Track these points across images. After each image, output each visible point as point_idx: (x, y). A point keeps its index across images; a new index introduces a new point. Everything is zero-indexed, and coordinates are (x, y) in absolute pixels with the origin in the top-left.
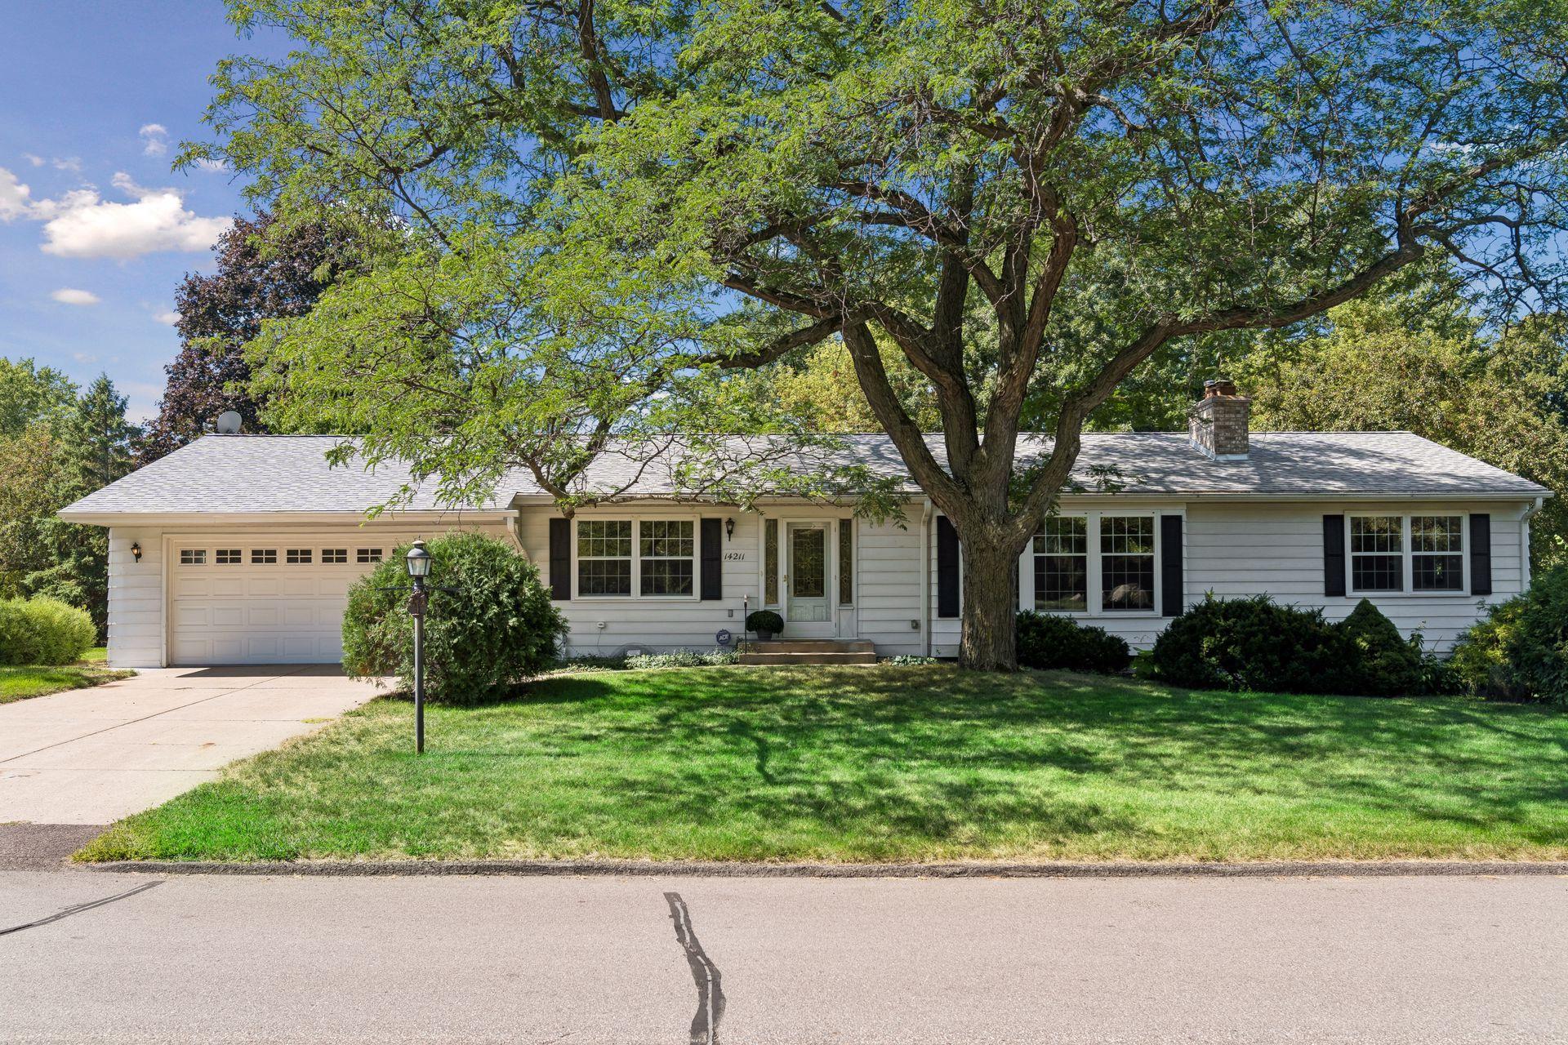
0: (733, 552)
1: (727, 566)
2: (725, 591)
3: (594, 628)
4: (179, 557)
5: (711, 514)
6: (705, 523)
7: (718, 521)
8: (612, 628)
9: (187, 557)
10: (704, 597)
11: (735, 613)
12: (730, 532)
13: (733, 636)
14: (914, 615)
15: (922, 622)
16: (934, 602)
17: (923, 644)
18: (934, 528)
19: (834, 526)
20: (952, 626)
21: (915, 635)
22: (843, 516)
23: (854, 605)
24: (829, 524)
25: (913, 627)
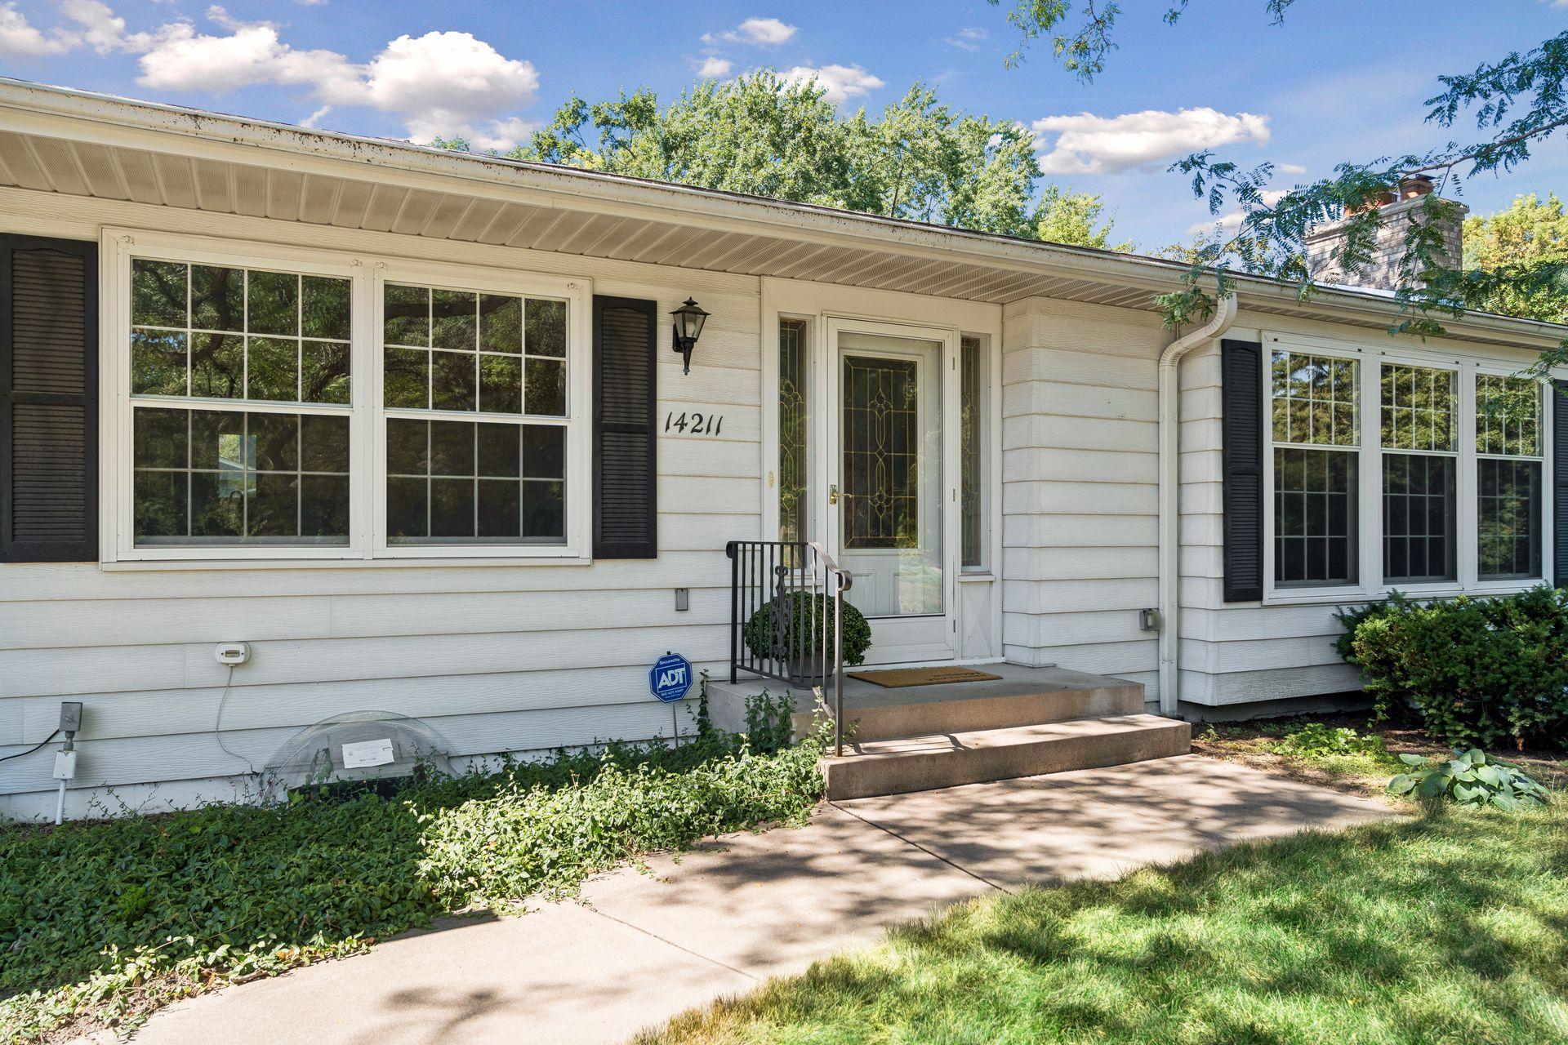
0: (690, 409)
1: (672, 450)
2: (668, 530)
3: (201, 666)
5: (627, 283)
6: (605, 308)
7: (648, 308)
8: (274, 663)
10: (602, 551)
11: (694, 599)
12: (683, 345)
13: (696, 671)
14: (1144, 597)
15: (1168, 614)
16: (1207, 564)
17: (1167, 671)
18: (1208, 371)
19: (953, 353)
20: (1246, 620)
21: (1148, 649)
22: (973, 328)
23: (996, 569)
24: (939, 346)
25: (1147, 628)
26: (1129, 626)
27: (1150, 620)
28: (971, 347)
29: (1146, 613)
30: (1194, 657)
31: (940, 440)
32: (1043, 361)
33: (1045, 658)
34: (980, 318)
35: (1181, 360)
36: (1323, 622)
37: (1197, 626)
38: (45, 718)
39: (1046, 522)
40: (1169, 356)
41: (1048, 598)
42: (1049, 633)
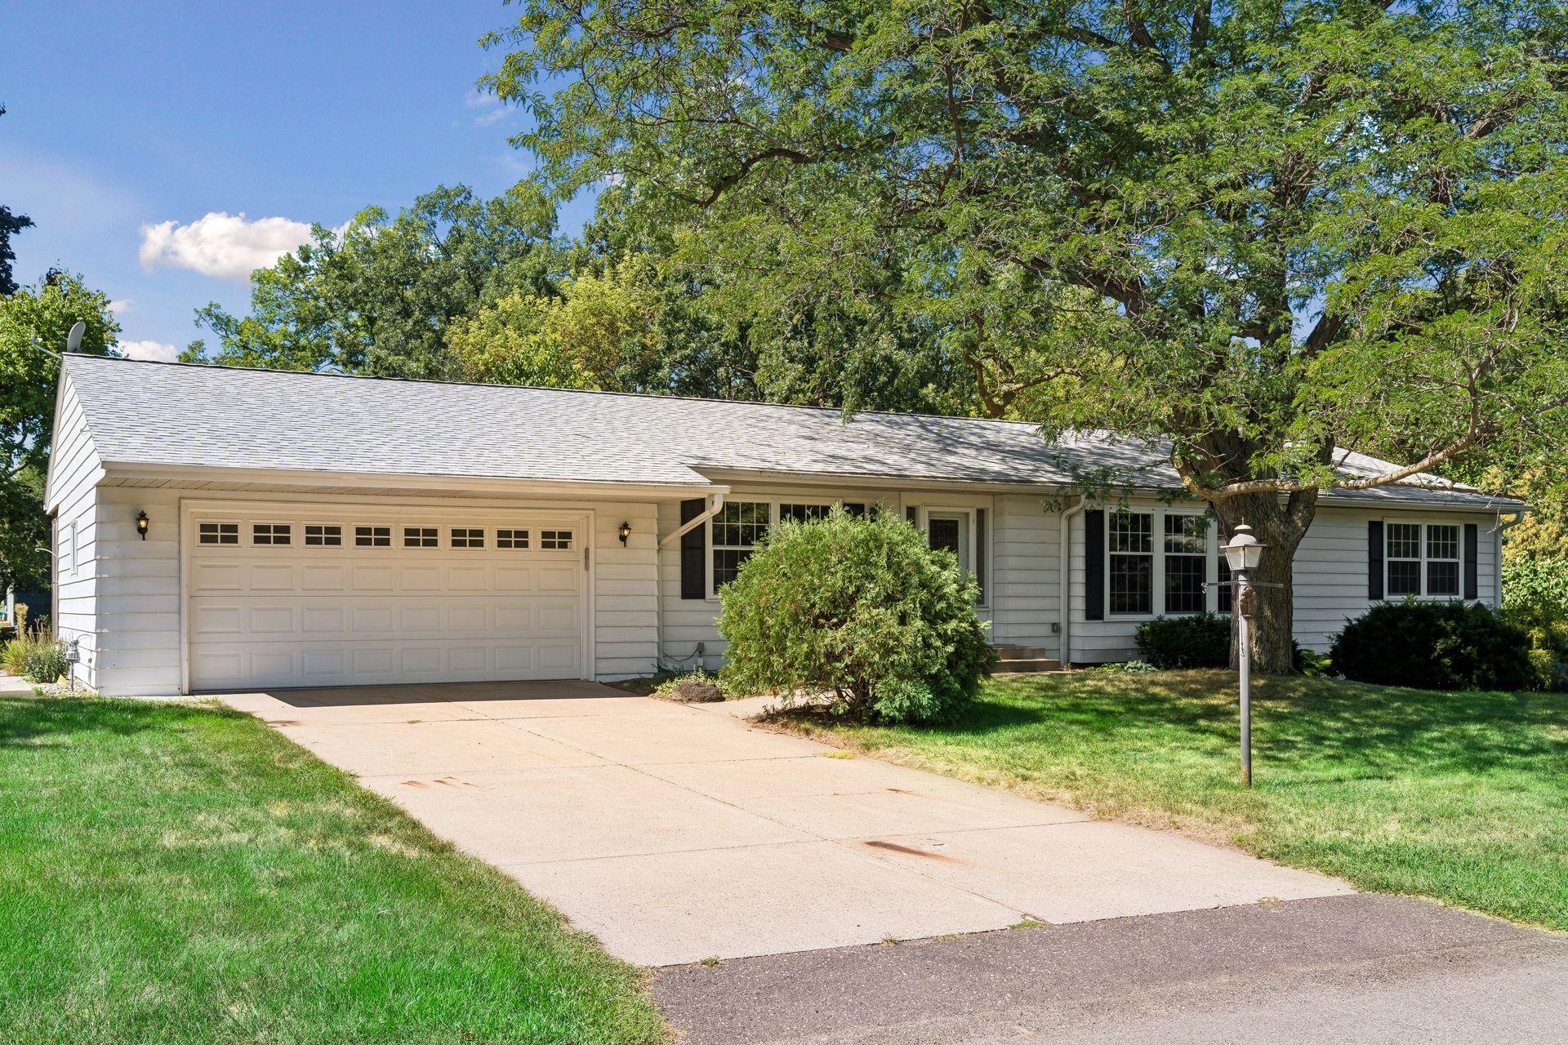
4: (198, 534)
5: (853, 498)
7: (860, 507)
9: (210, 533)
14: (1053, 618)
15: (1064, 626)
16: (1079, 603)
17: (1063, 649)
18: (1080, 523)
19: (973, 517)
20: (1096, 628)
21: (1055, 639)
22: (981, 506)
23: (990, 605)
24: (967, 515)
25: (1054, 631)
26: (1046, 630)
27: (1056, 628)
28: (981, 513)
29: (1054, 624)
30: (1076, 644)
31: (968, 539)
32: (1010, 520)
33: (1010, 642)
34: (985, 503)
35: (1070, 518)
36: (1132, 630)
37: (1076, 630)
38: (691, 648)
39: (1011, 586)
40: (1064, 516)
41: (1012, 617)
42: (1013, 632)
